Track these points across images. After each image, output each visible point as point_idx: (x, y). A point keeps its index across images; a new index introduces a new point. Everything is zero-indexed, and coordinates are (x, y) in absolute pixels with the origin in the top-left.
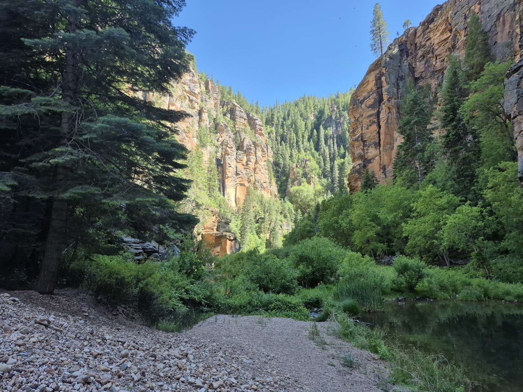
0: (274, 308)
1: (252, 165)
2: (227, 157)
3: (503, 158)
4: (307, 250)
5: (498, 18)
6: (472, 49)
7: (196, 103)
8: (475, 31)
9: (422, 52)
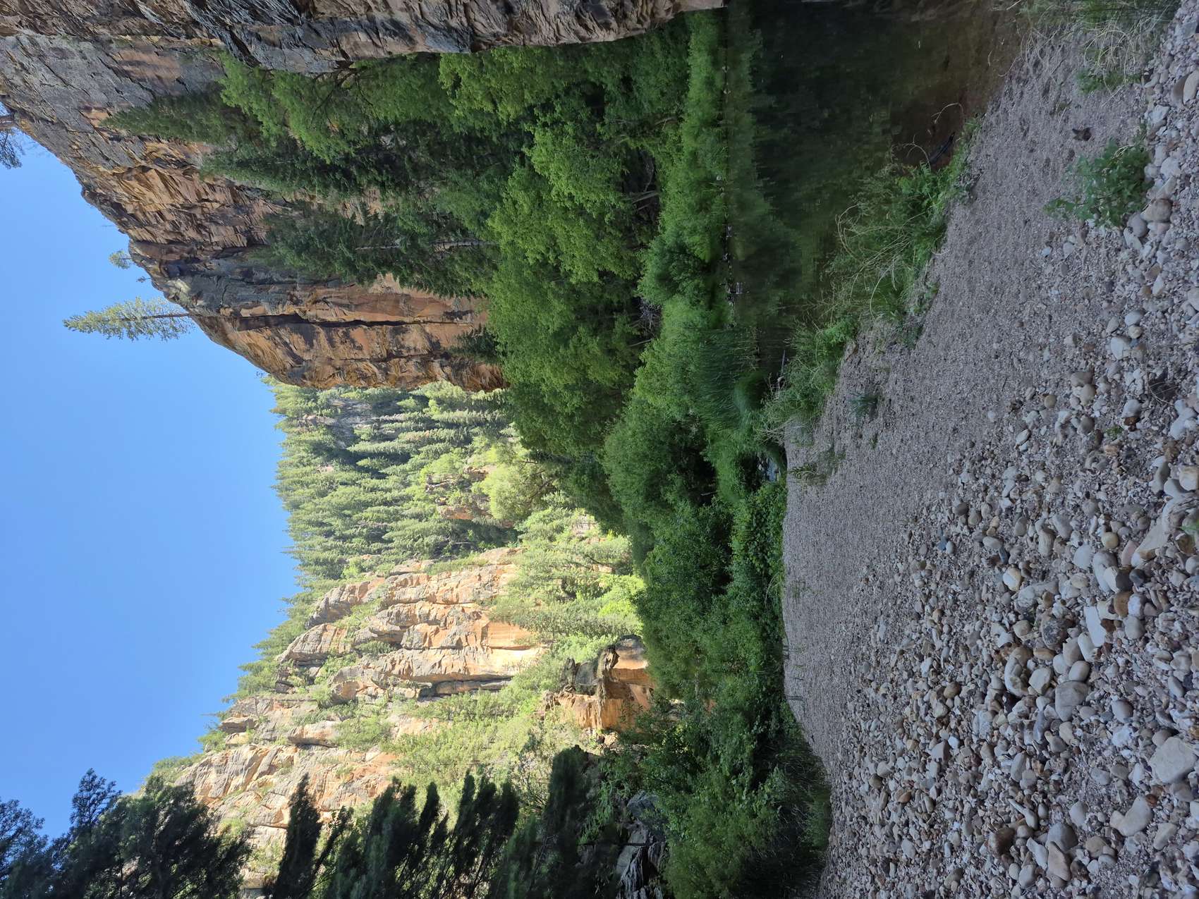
0: (764, 561)
1: (437, 611)
2: (415, 673)
3: (432, 78)
4: (633, 483)
5: (127, 74)
6: (190, 128)
7: (279, 754)
8: (150, 121)
9: (191, 230)
